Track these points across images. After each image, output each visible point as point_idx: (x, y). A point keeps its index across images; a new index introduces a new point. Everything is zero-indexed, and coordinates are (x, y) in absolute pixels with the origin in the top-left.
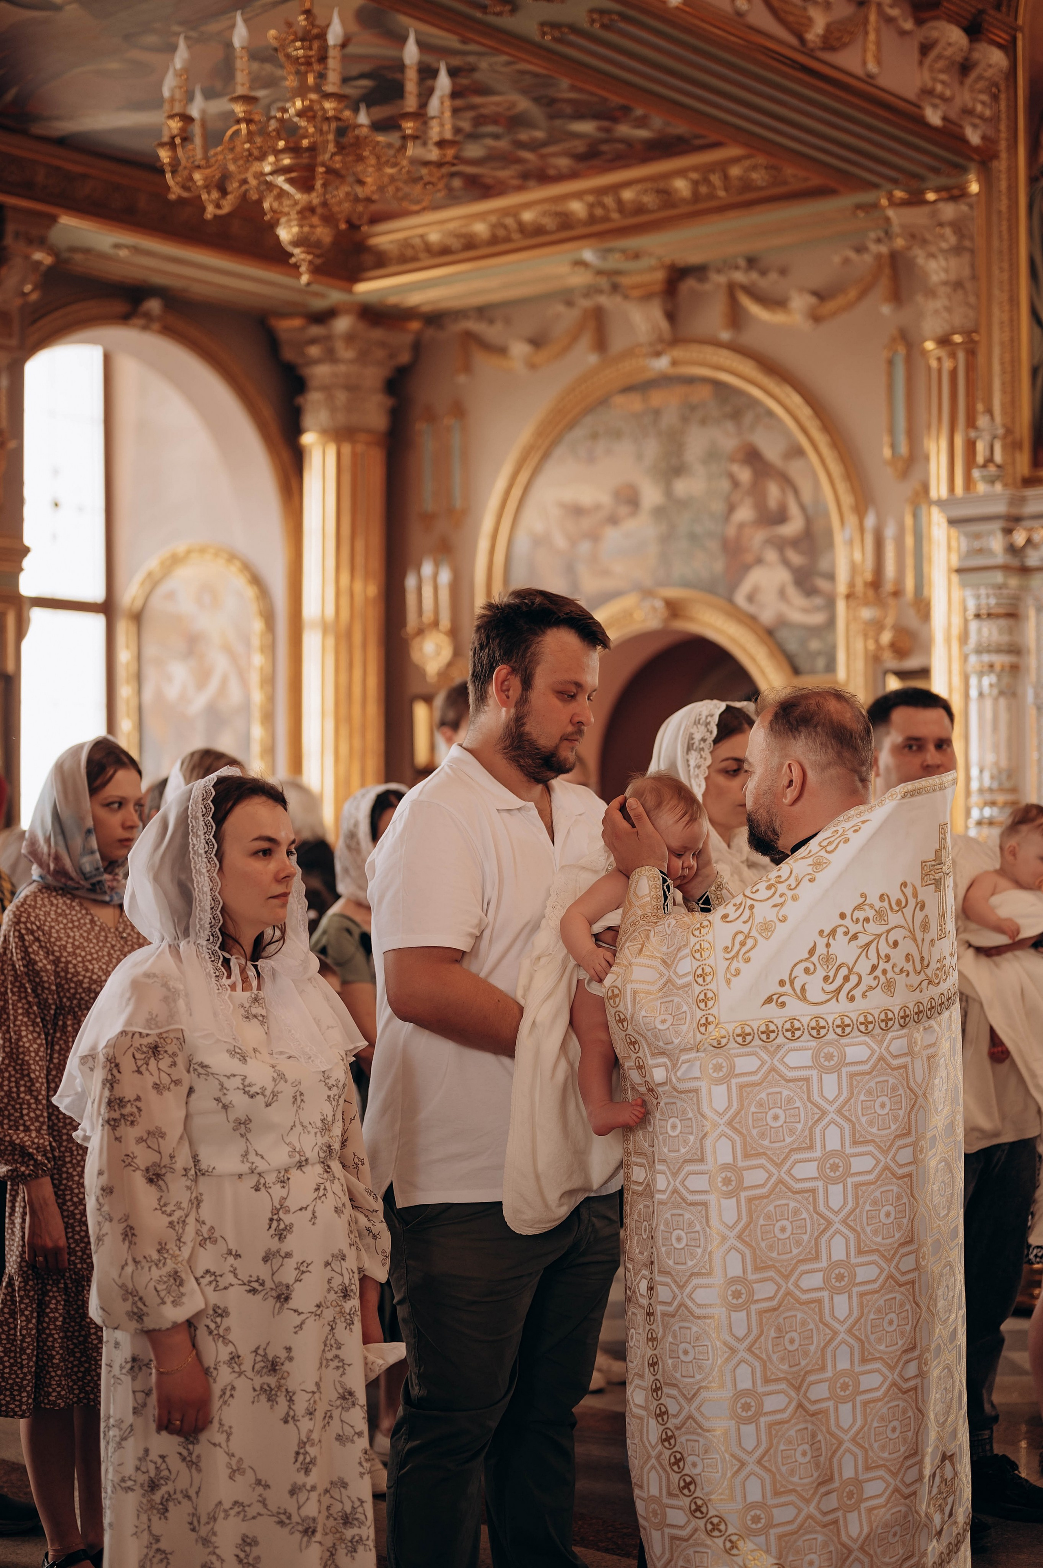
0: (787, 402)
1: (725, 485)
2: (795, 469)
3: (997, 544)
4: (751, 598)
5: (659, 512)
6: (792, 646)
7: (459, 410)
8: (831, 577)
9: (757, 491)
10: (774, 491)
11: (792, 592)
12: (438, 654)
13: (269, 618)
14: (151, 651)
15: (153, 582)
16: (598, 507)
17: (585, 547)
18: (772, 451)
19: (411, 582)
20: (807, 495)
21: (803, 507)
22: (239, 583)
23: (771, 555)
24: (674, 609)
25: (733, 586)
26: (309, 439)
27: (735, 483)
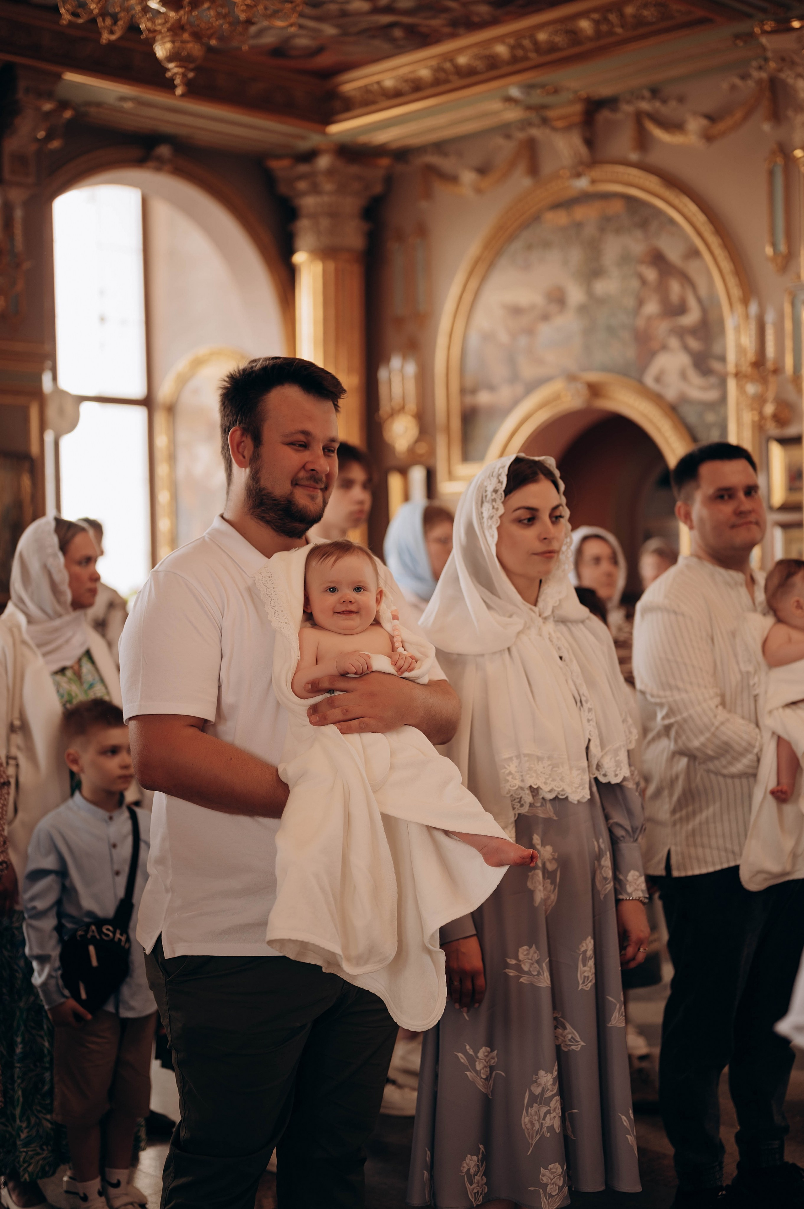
0: (685, 210)
1: (635, 284)
2: (693, 268)
4: (657, 379)
5: (583, 309)
6: (692, 418)
7: (422, 231)
8: (723, 359)
9: (662, 289)
10: (675, 288)
11: (691, 373)
12: (406, 434)
14: (183, 435)
15: (183, 380)
16: (533, 307)
17: (523, 341)
19: (382, 375)
20: (703, 291)
21: (699, 300)
23: (674, 342)
24: (594, 390)
25: (643, 369)
26: (300, 258)
27: (644, 282)
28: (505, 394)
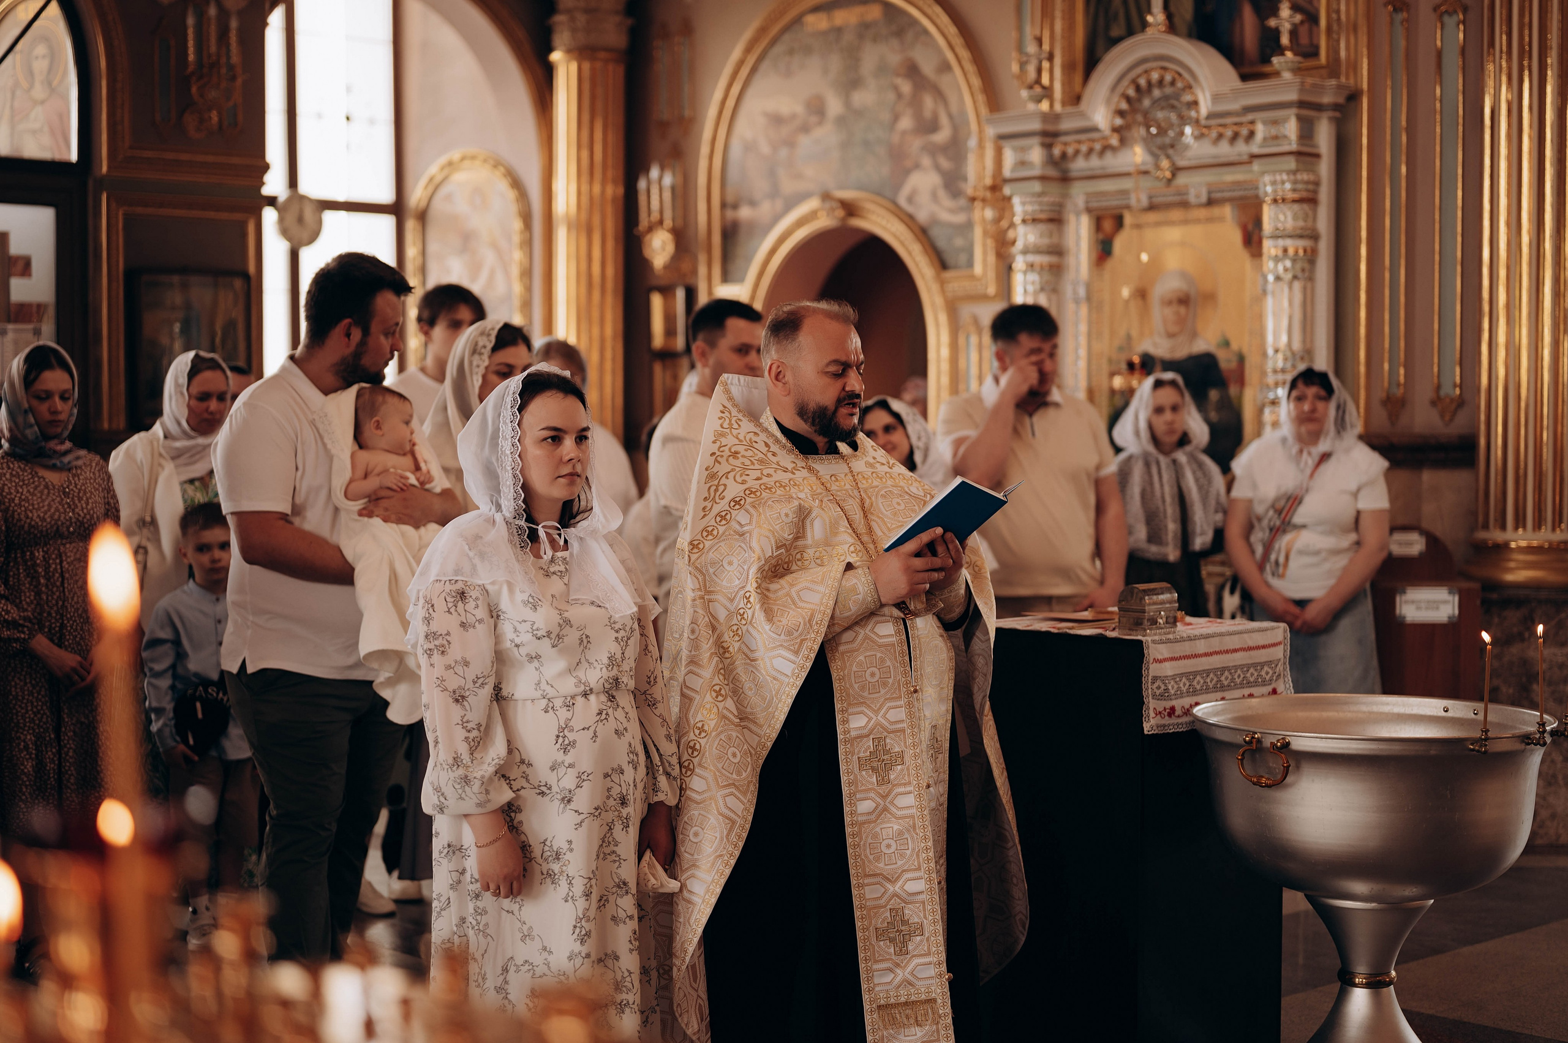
0: (938, 21)
1: (891, 96)
2: (944, 82)
3: (1036, 155)
4: (910, 200)
5: (841, 121)
6: (941, 243)
7: (688, 29)
9: (915, 103)
10: (929, 102)
11: (942, 193)
12: (663, 249)
13: (526, 218)
14: (433, 247)
15: (436, 187)
16: (794, 116)
17: (784, 152)
18: (928, 68)
19: (642, 184)
20: (954, 108)
21: (951, 117)
22: (502, 186)
23: (926, 161)
24: (850, 209)
25: (897, 187)
26: (556, 56)
27: (900, 96)
28: (765, 209)
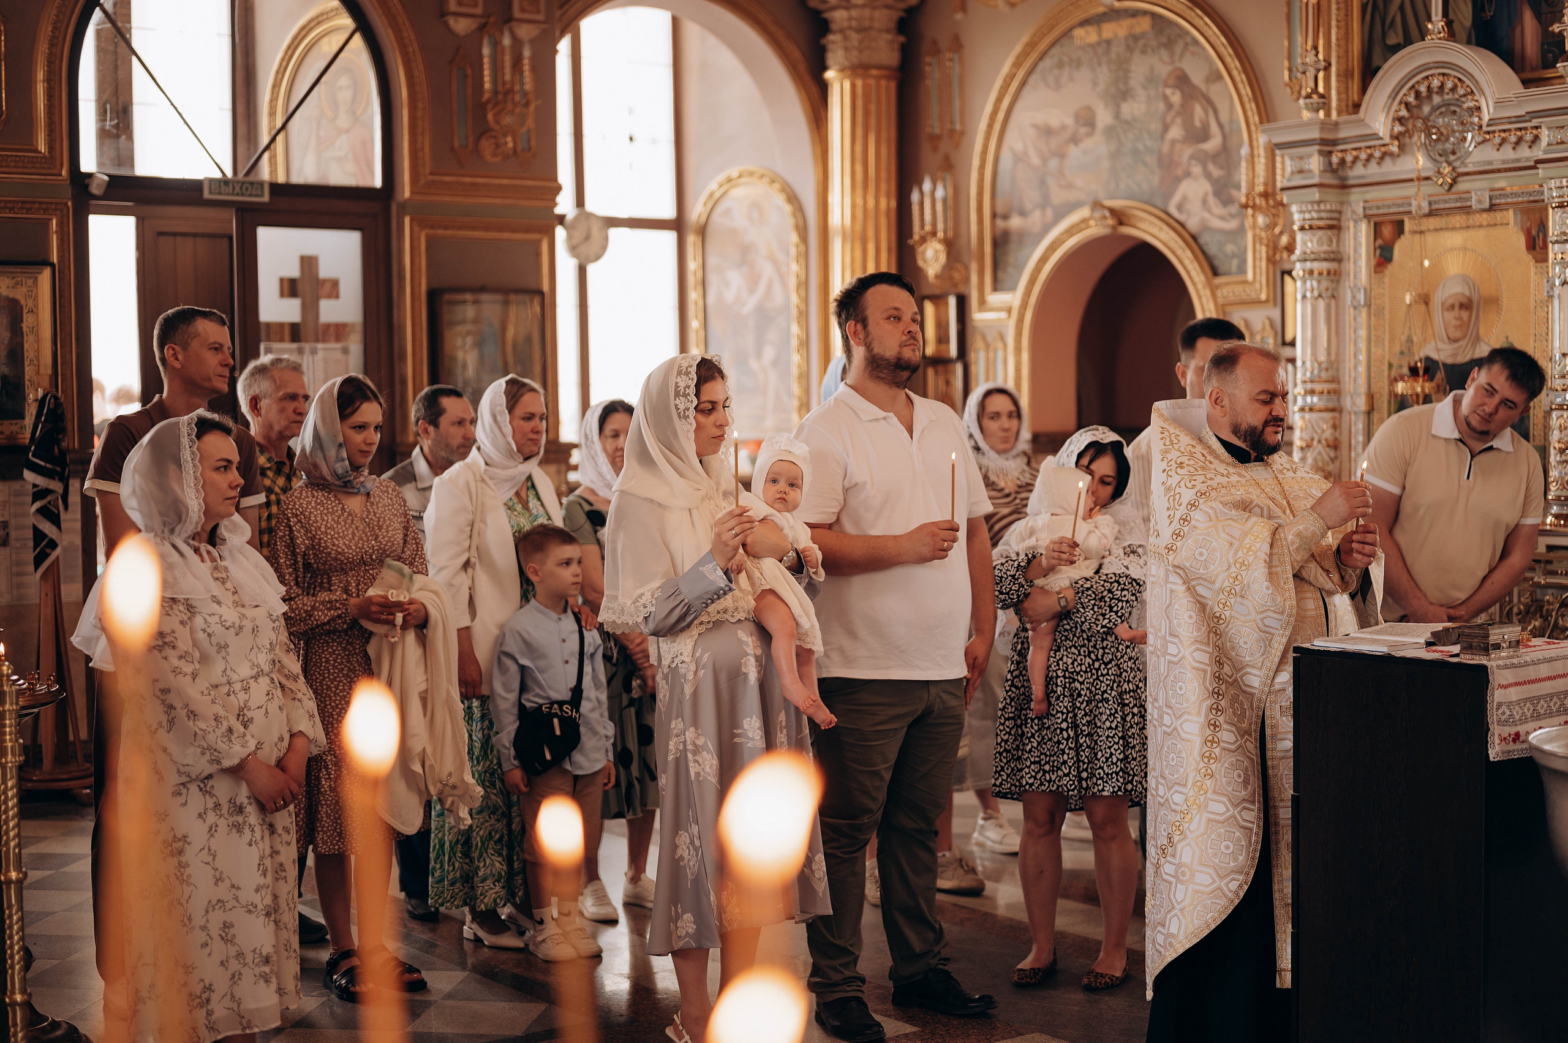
0: (1206, 31)
1: (1161, 106)
2: (1214, 91)
4: (1180, 208)
5: (1110, 131)
6: (1212, 250)
7: (957, 45)
9: (1185, 111)
10: (1198, 111)
11: (1212, 200)
12: (937, 259)
13: (802, 231)
14: (712, 261)
15: (715, 202)
16: (1064, 127)
17: (1053, 163)
18: (1197, 78)
19: (915, 197)
20: (1224, 117)
21: (1221, 126)
22: (780, 200)
23: (1197, 169)
24: (1120, 217)
25: (1168, 196)
26: (830, 75)
27: (1169, 106)
28: (1036, 219)
